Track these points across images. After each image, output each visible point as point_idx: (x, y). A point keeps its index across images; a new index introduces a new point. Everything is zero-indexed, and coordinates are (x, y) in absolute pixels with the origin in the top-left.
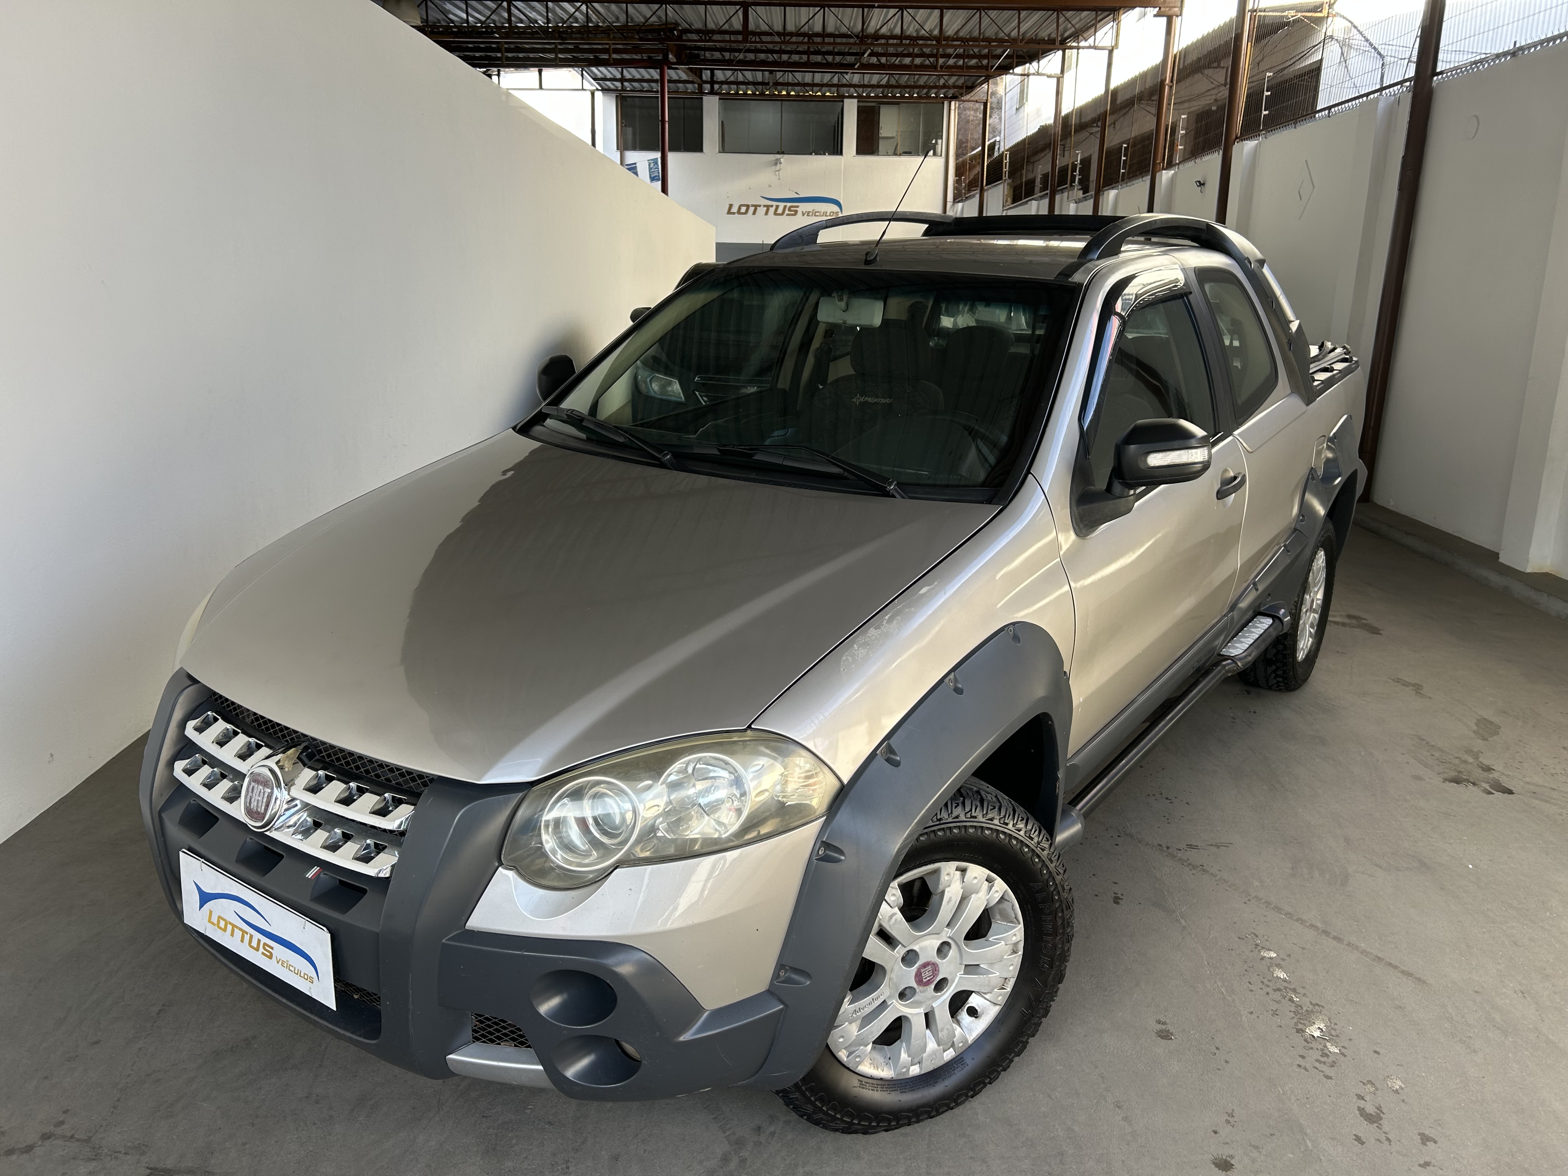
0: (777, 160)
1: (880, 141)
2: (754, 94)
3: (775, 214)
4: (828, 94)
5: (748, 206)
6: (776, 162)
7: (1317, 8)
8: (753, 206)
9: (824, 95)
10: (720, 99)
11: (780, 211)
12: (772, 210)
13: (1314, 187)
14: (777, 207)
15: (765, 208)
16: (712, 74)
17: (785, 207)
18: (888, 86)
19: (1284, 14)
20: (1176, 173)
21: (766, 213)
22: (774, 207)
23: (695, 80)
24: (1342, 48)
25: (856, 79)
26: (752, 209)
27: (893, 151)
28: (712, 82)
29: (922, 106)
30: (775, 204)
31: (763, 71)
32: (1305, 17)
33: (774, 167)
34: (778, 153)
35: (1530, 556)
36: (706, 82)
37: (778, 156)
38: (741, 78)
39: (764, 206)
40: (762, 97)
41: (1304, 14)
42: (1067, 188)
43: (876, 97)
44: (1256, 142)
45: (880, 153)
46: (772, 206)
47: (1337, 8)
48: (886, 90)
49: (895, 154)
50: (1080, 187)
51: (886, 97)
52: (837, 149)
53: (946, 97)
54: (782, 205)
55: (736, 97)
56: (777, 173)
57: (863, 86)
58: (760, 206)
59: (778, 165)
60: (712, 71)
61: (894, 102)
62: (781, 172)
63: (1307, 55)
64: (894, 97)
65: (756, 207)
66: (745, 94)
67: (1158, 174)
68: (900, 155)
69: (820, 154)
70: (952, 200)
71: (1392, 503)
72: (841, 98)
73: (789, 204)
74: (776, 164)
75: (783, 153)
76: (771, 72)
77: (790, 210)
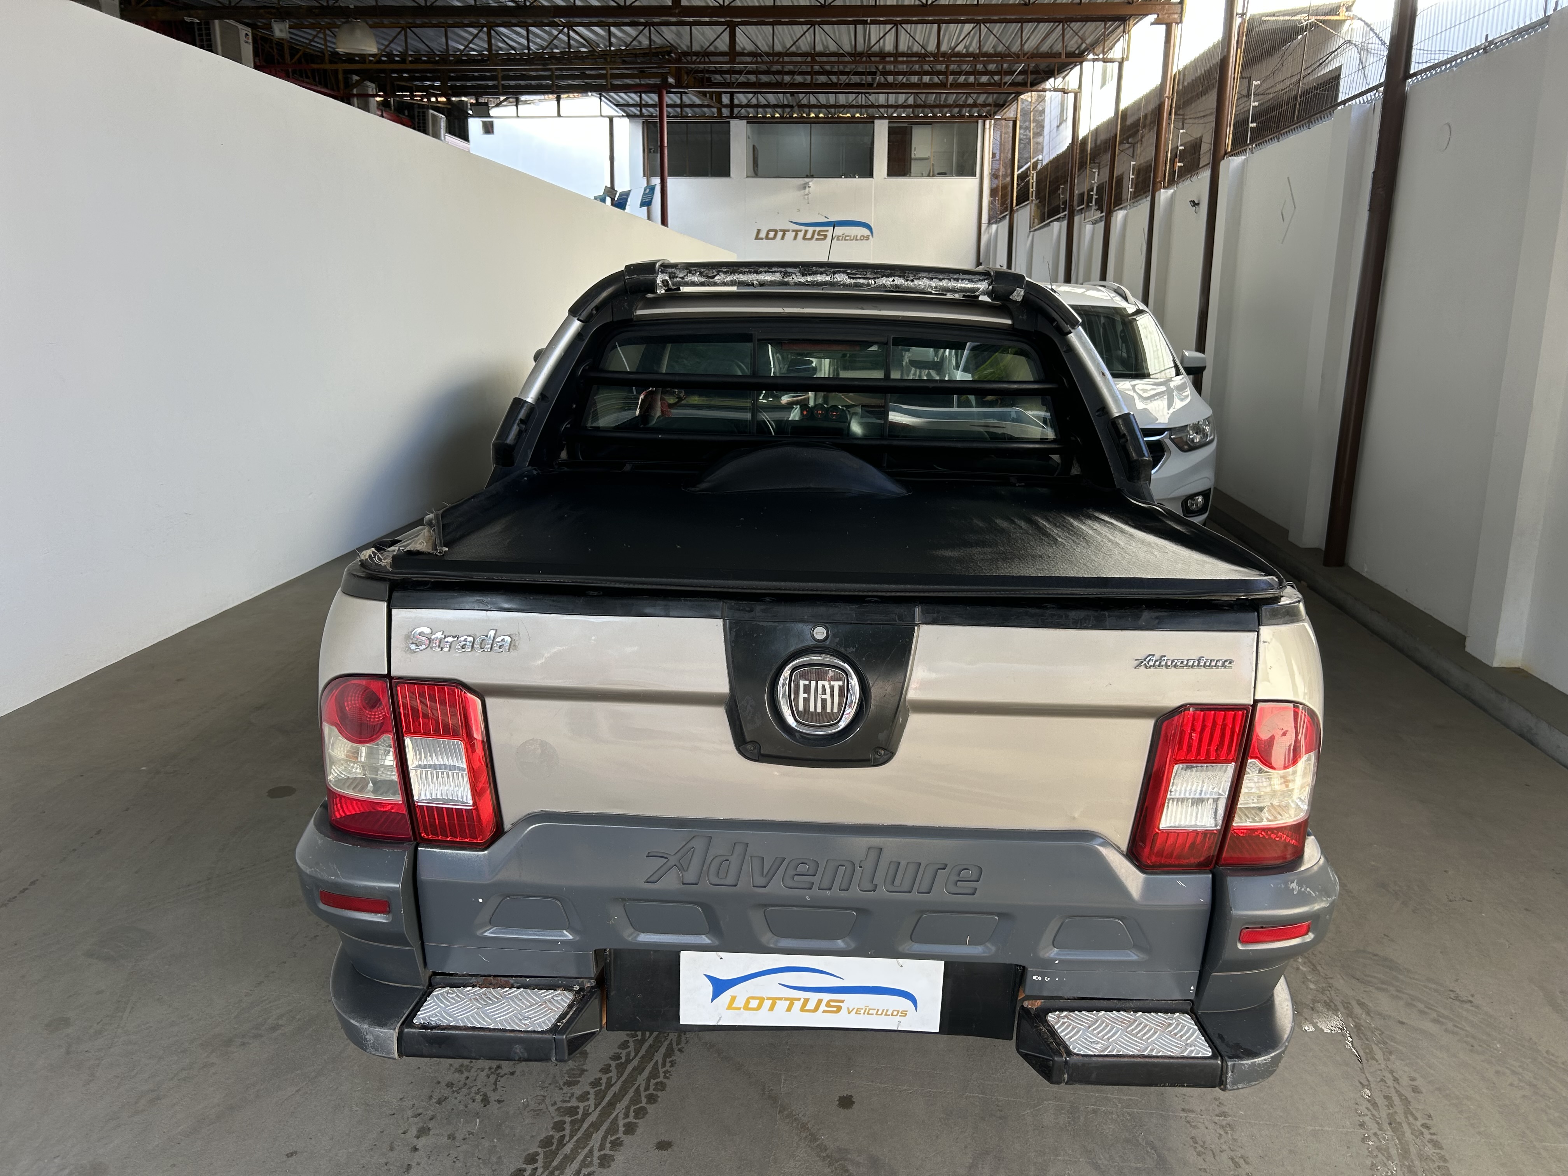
0: (806, 183)
1: (913, 163)
2: (782, 117)
3: (804, 238)
4: (858, 115)
5: (776, 232)
6: (805, 186)
7: (1334, 11)
8: (781, 231)
9: (853, 117)
10: (747, 123)
11: (809, 235)
12: (801, 235)
13: (1295, 208)
14: (806, 231)
15: (794, 233)
16: (732, 99)
17: (814, 231)
18: (915, 106)
19: (1295, 18)
20: (1175, 192)
21: (795, 238)
22: (803, 232)
23: (712, 104)
24: (1360, 54)
25: (882, 99)
26: (780, 234)
27: (927, 173)
28: (732, 106)
29: (956, 125)
30: (804, 228)
31: (784, 93)
32: (1323, 22)
33: (803, 191)
34: (807, 176)
35: (1497, 647)
36: (726, 106)
37: (807, 180)
38: (763, 101)
39: (793, 231)
40: (790, 120)
41: (1321, 18)
42: (1083, 209)
43: (908, 117)
44: (1244, 157)
45: (912, 175)
46: (801, 231)
47: (1355, 10)
48: (916, 110)
49: (929, 176)
50: (1097, 207)
51: (917, 117)
52: (868, 172)
53: (980, 116)
54: (811, 230)
55: (764, 121)
56: (806, 197)
57: (888, 106)
58: (788, 231)
59: (807, 189)
60: (732, 95)
61: (926, 122)
62: (810, 196)
63: (1327, 61)
64: (926, 117)
65: (784, 232)
66: (773, 117)
67: (1157, 194)
68: (933, 176)
69: (850, 177)
70: (987, 222)
71: (1366, 570)
72: (871, 119)
73: (818, 229)
74: (805, 188)
75: (812, 176)
76: (792, 94)
77: (819, 234)
